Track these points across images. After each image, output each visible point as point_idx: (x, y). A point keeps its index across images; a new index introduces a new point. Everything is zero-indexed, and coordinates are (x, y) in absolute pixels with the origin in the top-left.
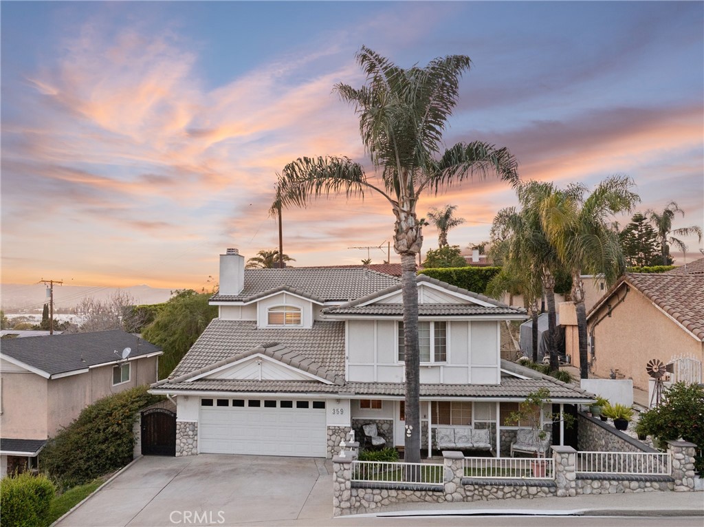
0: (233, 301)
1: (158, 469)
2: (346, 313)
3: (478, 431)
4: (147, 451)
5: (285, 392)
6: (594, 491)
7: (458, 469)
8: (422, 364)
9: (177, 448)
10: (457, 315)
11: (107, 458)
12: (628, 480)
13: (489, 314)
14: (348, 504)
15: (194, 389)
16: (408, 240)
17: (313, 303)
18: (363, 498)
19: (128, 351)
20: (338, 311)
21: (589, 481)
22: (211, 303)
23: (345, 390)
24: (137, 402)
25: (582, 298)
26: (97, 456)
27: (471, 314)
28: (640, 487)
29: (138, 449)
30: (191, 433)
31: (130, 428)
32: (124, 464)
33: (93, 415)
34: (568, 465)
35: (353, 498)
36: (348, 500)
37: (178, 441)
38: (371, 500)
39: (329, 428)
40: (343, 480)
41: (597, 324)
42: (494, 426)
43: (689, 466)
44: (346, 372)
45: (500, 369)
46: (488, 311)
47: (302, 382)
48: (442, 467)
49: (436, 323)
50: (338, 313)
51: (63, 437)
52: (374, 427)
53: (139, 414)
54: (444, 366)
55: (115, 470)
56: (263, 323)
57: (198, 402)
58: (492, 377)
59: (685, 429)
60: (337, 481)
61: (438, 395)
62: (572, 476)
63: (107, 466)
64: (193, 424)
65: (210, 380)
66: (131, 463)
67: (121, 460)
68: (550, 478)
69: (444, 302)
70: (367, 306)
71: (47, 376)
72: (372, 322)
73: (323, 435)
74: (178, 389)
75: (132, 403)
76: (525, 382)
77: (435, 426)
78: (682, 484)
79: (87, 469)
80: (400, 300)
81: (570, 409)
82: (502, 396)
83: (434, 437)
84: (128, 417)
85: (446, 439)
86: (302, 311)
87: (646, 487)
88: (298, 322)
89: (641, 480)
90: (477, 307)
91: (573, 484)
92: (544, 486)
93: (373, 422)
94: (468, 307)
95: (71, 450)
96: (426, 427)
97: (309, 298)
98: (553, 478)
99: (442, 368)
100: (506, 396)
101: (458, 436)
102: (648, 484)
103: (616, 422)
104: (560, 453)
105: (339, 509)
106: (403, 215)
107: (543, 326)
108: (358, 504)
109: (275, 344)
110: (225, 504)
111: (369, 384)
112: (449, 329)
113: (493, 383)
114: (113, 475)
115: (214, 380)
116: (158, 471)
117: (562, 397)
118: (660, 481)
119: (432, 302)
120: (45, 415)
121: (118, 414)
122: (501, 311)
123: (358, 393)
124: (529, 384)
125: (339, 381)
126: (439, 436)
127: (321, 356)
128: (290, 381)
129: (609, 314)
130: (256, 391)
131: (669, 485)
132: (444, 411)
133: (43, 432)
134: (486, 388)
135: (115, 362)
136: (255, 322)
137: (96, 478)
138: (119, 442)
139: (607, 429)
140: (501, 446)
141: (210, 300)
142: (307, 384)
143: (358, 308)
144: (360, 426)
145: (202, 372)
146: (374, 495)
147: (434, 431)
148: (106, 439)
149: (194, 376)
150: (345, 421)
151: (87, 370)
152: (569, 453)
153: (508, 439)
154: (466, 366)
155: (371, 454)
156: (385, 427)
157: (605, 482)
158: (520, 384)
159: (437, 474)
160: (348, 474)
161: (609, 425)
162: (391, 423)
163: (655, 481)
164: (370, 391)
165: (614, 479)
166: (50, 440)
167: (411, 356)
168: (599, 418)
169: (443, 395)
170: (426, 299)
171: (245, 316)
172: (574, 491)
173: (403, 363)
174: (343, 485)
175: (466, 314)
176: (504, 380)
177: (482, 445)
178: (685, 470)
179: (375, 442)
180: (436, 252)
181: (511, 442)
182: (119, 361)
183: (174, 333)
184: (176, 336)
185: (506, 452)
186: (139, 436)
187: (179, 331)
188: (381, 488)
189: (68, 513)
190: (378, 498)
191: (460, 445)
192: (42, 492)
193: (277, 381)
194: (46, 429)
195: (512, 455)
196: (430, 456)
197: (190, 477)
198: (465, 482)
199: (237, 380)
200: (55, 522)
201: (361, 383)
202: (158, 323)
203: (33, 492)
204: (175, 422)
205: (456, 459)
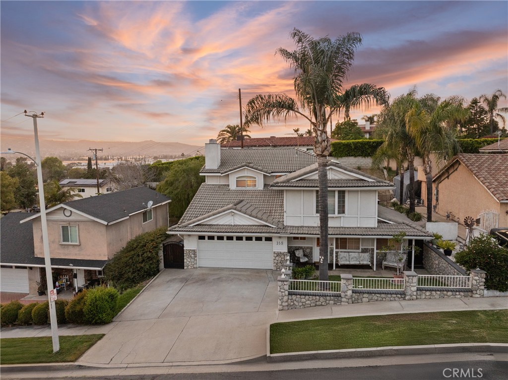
0: (214, 173)
1: (174, 277)
2: (285, 186)
3: (363, 254)
4: (167, 266)
5: (248, 232)
6: (427, 297)
7: (349, 285)
8: (329, 215)
9: (185, 264)
10: (352, 187)
11: (145, 272)
12: (446, 291)
13: (371, 186)
14: (287, 304)
15: (194, 231)
16: (322, 148)
17: (264, 174)
18: (295, 300)
19: (151, 203)
20: (279, 184)
21: (424, 292)
22: (201, 174)
23: (284, 231)
24: (160, 238)
25: (430, 171)
26: (139, 271)
27: (360, 187)
28: (453, 295)
29: (162, 265)
30: (193, 256)
31: (157, 254)
32: (155, 275)
33: (135, 246)
34: (412, 283)
35: (290, 300)
36: (287, 302)
37: (185, 260)
38: (300, 301)
39: (274, 253)
40: (284, 291)
41: (441, 182)
42: (373, 250)
43: (481, 284)
44: (285, 220)
45: (377, 218)
46: (371, 184)
47: (258, 226)
48: (340, 283)
49: (339, 191)
50: (279, 186)
51: (117, 259)
52: (301, 251)
53: (162, 245)
54: (343, 217)
55: (150, 278)
57: (196, 238)
58: (373, 223)
59: (481, 263)
60: (280, 291)
61: (340, 234)
62: (415, 289)
63: (145, 276)
64: (194, 251)
65: (203, 225)
66: (159, 274)
67: (153, 273)
68: (402, 290)
69: (344, 178)
70: (297, 181)
71: (106, 223)
72: (301, 190)
73: (271, 257)
74: (185, 231)
75: (158, 238)
76: (392, 226)
77: (337, 250)
78: (477, 294)
79: (133, 278)
80: (316, 177)
81: (419, 243)
82: (378, 235)
83: (337, 256)
84: (155, 247)
85: (344, 259)
86: (257, 179)
87: (456, 295)
88: (255, 185)
89: (454, 291)
90: (364, 182)
91: (415, 293)
92: (398, 294)
93: (301, 248)
94: (359, 182)
95: (123, 267)
96: (332, 251)
97: (261, 171)
98: (404, 290)
99: (342, 218)
100: (380, 235)
101: (351, 257)
102: (458, 293)
103: (445, 251)
104: (408, 276)
105: (281, 306)
106: (319, 133)
108: (292, 303)
109: (242, 201)
110: (216, 301)
111: (298, 227)
112: (347, 195)
113: (373, 226)
114: (149, 282)
115: (205, 225)
116: (175, 279)
117: (414, 236)
118: (464, 291)
119: (336, 178)
120: (106, 245)
121: (150, 246)
122: (379, 184)
123: (292, 233)
124: (394, 227)
125: (280, 226)
126: (340, 257)
127: (269, 209)
128: (251, 226)
129: (448, 177)
130: (231, 232)
131: (470, 294)
132: (342, 243)
133: (105, 255)
134: (368, 230)
135: (144, 210)
136: (228, 186)
137: (138, 283)
138: (151, 262)
139: (439, 254)
140: (377, 262)
141: (200, 172)
142: (261, 227)
143: (292, 183)
144: (293, 250)
145: (199, 221)
146: (301, 298)
147: (337, 253)
148: (143, 261)
149: (194, 223)
150: (284, 249)
151: (128, 217)
152: (413, 276)
153: (381, 258)
154: (357, 216)
155: (299, 269)
156: (308, 251)
157: (433, 292)
158: (389, 227)
159: (337, 288)
160: (286, 287)
161: (441, 252)
162: (311, 248)
163: (462, 291)
164: (299, 232)
165: (438, 291)
166: (109, 260)
167: (323, 211)
168: (436, 247)
169: (342, 234)
170: (333, 176)
171: (222, 181)
172: (415, 297)
173: (318, 215)
174: (283, 293)
175: (357, 187)
176: (380, 224)
177: (365, 263)
178: (478, 285)
179: (302, 261)
180: (342, 124)
181: (383, 259)
182: (146, 209)
183: (177, 188)
184: (179, 190)
185: (379, 265)
186: (162, 257)
187: (180, 187)
188: (305, 295)
189: (126, 306)
190: (303, 300)
191: (352, 263)
192: (112, 297)
193: (244, 226)
194: (107, 253)
195: (383, 267)
196: (334, 268)
197: (194, 283)
198: (354, 292)
199: (220, 225)
200: (120, 312)
201: (293, 227)
202: (167, 181)
203: (107, 297)
204: (183, 250)
205: (348, 279)
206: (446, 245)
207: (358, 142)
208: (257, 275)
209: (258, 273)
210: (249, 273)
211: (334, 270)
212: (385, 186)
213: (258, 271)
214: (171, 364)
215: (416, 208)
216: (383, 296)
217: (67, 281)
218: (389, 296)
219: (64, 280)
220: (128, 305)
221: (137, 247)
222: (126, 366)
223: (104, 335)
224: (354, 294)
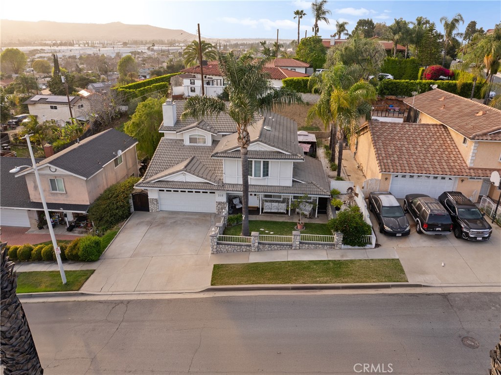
0: (171, 131)
1: (142, 220)
2: (222, 157)
3: (282, 204)
4: (136, 209)
5: (196, 189)
6: (306, 248)
7: (256, 239)
9: (150, 209)
10: (272, 159)
11: (119, 216)
12: (318, 244)
13: (287, 159)
15: (154, 187)
16: (243, 143)
17: (212, 135)
18: (222, 248)
19: (120, 151)
21: (304, 244)
22: (160, 132)
23: (223, 188)
24: (129, 189)
26: (114, 215)
28: (322, 247)
29: (132, 209)
30: (155, 203)
31: (128, 203)
32: (127, 217)
34: (297, 239)
35: (218, 248)
36: (216, 249)
37: (150, 206)
38: (225, 248)
39: (217, 202)
40: (214, 242)
43: (340, 241)
44: (224, 178)
45: (292, 178)
46: (286, 157)
47: (204, 183)
48: (251, 238)
49: (264, 162)
50: (218, 156)
51: (97, 205)
52: (238, 199)
53: (131, 195)
54: (267, 179)
55: (123, 221)
56: (187, 142)
57: (157, 192)
58: (289, 183)
60: (211, 242)
61: (263, 192)
62: (299, 243)
63: (120, 220)
64: (156, 199)
66: (130, 217)
67: (125, 216)
68: (290, 243)
69: (268, 150)
70: (232, 152)
71: (85, 179)
72: (235, 160)
73: (215, 205)
74: (148, 186)
76: (303, 185)
77: (265, 199)
78: (337, 247)
79: (111, 221)
84: (126, 198)
85: (268, 207)
86: (206, 137)
89: (323, 244)
90: (282, 154)
91: (298, 246)
92: (288, 245)
94: (278, 154)
97: (210, 132)
98: (292, 243)
101: (273, 206)
102: (325, 246)
103: (336, 207)
104: (294, 235)
105: (212, 251)
106: (241, 131)
108: (219, 250)
109: (193, 159)
110: (171, 244)
111: (234, 184)
112: (270, 164)
113: (288, 185)
114: (123, 224)
115: (163, 181)
116: (143, 222)
118: (330, 245)
119: (263, 150)
121: (122, 196)
122: (293, 157)
124: (305, 186)
125: (220, 184)
126: (264, 206)
128: (198, 182)
130: (183, 188)
131: (333, 247)
134: (284, 188)
135: (115, 158)
136: (183, 140)
137: (116, 224)
138: (123, 209)
140: (291, 209)
141: (159, 130)
142: (206, 184)
143: (229, 153)
144: (231, 199)
145: (158, 178)
148: (118, 208)
149: (154, 180)
150: (224, 199)
151: (102, 169)
152: (298, 235)
154: (277, 178)
155: (233, 217)
157: (310, 245)
158: (300, 186)
159: (249, 241)
160: (216, 240)
163: (328, 245)
164: (234, 189)
165: (314, 244)
166: (91, 204)
171: (178, 137)
172: (298, 248)
174: (214, 244)
175: (277, 159)
176: (294, 184)
177: (282, 211)
178: (338, 242)
179: (237, 207)
181: (296, 208)
185: (293, 211)
186: (132, 204)
188: (228, 245)
190: (227, 248)
191: (273, 211)
192: (97, 243)
193: (193, 182)
194: (88, 200)
195: (296, 213)
196: (260, 213)
197: (156, 226)
198: (259, 243)
199: (175, 182)
201: (230, 184)
204: (148, 199)
205: (255, 236)
206: (336, 204)
208: (204, 218)
209: (204, 217)
210: (197, 217)
211: (260, 215)
212: (297, 159)
213: (205, 215)
214: (139, 293)
216: (278, 246)
217: (59, 217)
218: (282, 246)
219: (57, 217)
220: (109, 245)
221: (111, 197)
222: (111, 293)
223: (95, 270)
224: (259, 245)
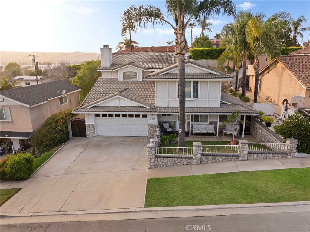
0: (107, 69)
1: (79, 144)
2: (155, 78)
3: (210, 126)
4: (74, 135)
5: (130, 112)
6: (255, 158)
7: (199, 150)
8: (186, 99)
9: (87, 134)
10: (203, 78)
11: (58, 140)
12: (269, 154)
13: (217, 78)
14: (154, 164)
15: (91, 111)
16: (181, 48)
17: (142, 70)
18: (160, 161)
19: (64, 91)
20: (151, 77)
21: (253, 154)
22: (98, 71)
23: (155, 111)
24: (68, 116)
25: (258, 67)
26: (53, 139)
27: (209, 78)
28: (273, 156)
29: (71, 135)
30: (92, 128)
31: (66, 127)
32: (65, 142)
33: (50, 122)
34: (245, 148)
35: (156, 162)
36: (154, 162)
37: (87, 131)
38: (163, 162)
39: (149, 125)
40: (152, 155)
41: (263, 76)
42: (217, 122)
43: (294, 148)
44: (156, 102)
45: (220, 100)
46: (216, 77)
47: (137, 107)
48: (193, 149)
49: (194, 82)
50: (151, 78)
51: (38, 131)
52: (168, 124)
53: (70, 121)
54: (197, 100)
55: (62, 144)
56: (121, 79)
57: (94, 116)
59: (295, 134)
60: (149, 155)
61: (194, 112)
62: (247, 152)
63: (58, 143)
64: (93, 125)
65: (98, 107)
66: (68, 141)
67: (63, 140)
68: (237, 153)
69: (198, 72)
70: (164, 74)
71: (28, 106)
72: (167, 81)
73: (147, 128)
74: (84, 111)
75: (66, 117)
76: (230, 106)
77: (192, 123)
78: (290, 155)
79: (50, 144)
80: (177, 72)
81: (248, 118)
82: (220, 113)
83: (192, 127)
84: (65, 123)
85: (197, 129)
86: (137, 74)
87: (276, 156)
88: (136, 78)
89: (274, 154)
90: (212, 75)
91: (246, 156)
92: (234, 156)
93: (167, 122)
94: (208, 75)
95: (43, 137)
96: (189, 123)
97: (140, 68)
98: (238, 153)
99: (196, 100)
100: (222, 112)
102: (276, 155)
103: (266, 124)
104: (242, 144)
105: (150, 166)
106: (179, 35)
107: (240, 76)
108: (158, 164)
109: (126, 89)
110: (105, 161)
111: (165, 107)
112: (199, 84)
113: (217, 106)
114: (61, 147)
115: (99, 107)
117: (245, 113)
118: (282, 154)
119: (192, 72)
120: (30, 122)
121: (60, 122)
122: (222, 76)
123: (160, 112)
124: (232, 107)
125: (152, 107)
126: (194, 128)
127: (146, 95)
128: (132, 107)
129: (268, 72)
130: (117, 112)
131: (285, 156)
132: (196, 118)
133: (31, 129)
134: (214, 109)
135: (59, 96)
136: (117, 78)
137: (53, 148)
138: (62, 133)
139: (263, 126)
140: (219, 130)
141: (97, 69)
142: (139, 108)
143: (161, 76)
144: (162, 123)
145: (94, 104)
146: (164, 160)
147: (192, 125)
148: (56, 132)
149: (91, 105)
150: (155, 123)
151: (47, 102)
152: (246, 144)
153: (222, 128)
154: (206, 99)
155: (165, 137)
156: (172, 123)
157: (259, 155)
158: (228, 107)
159: (191, 152)
160: (153, 152)
161: (263, 124)
162: (175, 122)
163: (280, 154)
164: (166, 111)
165: (263, 154)
166: (34, 132)
167: (182, 96)
168: (260, 120)
169: (196, 112)
170: (190, 71)
171: (113, 76)
172: (246, 158)
173: (178, 99)
174: (151, 157)
175: (207, 78)
176: (222, 105)
177: (211, 132)
178: (292, 150)
179: (168, 130)
182: (61, 96)
183: (85, 81)
184: (86, 82)
185: (221, 133)
186: (71, 130)
187: (87, 80)
188: (167, 157)
189: (41, 166)
190: (166, 161)
191: (202, 132)
192: (28, 161)
193: (127, 107)
194: (32, 127)
195: (223, 134)
196: (190, 135)
197: (92, 147)
198: (202, 155)
199: (110, 107)
200: (36, 171)
201: (162, 107)
202: (78, 76)
203: (23, 161)
204: (85, 124)
205: (198, 146)
206: (268, 120)
207: (209, 50)
208: (137, 141)
209: (137, 139)
210: (131, 140)
211: (190, 137)
212: (227, 78)
214: (64, 213)
215: (246, 93)
216: (223, 158)
217: (7, 146)
218: (228, 157)
219: (5, 146)
220: (43, 164)
221: (52, 123)
222: (31, 214)
223: (21, 189)
224: (202, 157)
